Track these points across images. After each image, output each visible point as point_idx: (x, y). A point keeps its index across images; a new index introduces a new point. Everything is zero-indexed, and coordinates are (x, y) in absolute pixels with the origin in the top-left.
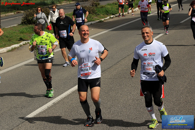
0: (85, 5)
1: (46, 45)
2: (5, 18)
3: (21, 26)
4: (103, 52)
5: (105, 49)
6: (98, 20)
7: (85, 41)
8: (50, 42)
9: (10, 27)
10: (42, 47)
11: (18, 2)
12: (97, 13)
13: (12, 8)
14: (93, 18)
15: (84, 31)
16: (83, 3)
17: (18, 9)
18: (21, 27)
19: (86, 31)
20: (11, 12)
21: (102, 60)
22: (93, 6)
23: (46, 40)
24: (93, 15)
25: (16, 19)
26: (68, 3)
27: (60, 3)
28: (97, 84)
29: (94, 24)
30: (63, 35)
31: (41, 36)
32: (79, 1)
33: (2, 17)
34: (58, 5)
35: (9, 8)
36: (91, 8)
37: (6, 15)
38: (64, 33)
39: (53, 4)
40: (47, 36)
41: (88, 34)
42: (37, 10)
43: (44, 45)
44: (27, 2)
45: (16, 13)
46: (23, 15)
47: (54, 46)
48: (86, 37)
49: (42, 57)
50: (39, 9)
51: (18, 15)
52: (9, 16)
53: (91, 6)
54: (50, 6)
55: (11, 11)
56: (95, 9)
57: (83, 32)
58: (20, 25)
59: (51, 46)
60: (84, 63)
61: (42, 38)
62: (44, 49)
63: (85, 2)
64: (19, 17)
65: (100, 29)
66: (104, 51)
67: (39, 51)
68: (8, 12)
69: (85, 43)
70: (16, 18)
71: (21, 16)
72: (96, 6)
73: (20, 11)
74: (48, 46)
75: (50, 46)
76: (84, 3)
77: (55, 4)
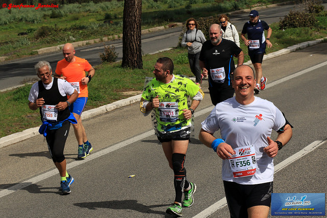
0: (297, 10)
1: (178, 101)
2: (149, 36)
3: (178, 50)
4: (282, 128)
5: (287, 123)
6: (322, 38)
7: (244, 102)
8: (186, 95)
9: (157, 52)
10: (168, 106)
11: (171, 7)
12: (319, 26)
13: (160, 18)
14: (311, 35)
15: (241, 78)
16: (291, 8)
17: (172, 20)
18: (178, 52)
19: (244, 78)
20: (159, 26)
21: (280, 146)
22: (310, 11)
23: (177, 90)
24: (311, 29)
25: (168, 38)
26: (264, 7)
27: (249, 7)
28: (264, 199)
29: (314, 45)
30: (218, 77)
31: (168, 85)
32: (285, 3)
33: (143, 35)
34: (246, 10)
35: (154, 18)
36: (308, 15)
37: (149, 31)
38: (221, 74)
39: (236, 10)
40: (179, 83)
41: (250, 85)
42: (188, 24)
43: (173, 102)
44: (188, 7)
45: (167, 26)
46: (181, 31)
47: (195, 104)
48: (245, 93)
49: (169, 127)
50: (192, 22)
51: (172, 31)
52: (155, 32)
53: (308, 13)
54: (230, 13)
55: (160, 24)
56: (316, 18)
57: (239, 82)
58: (176, 48)
59: (186, 103)
60: (241, 148)
61: (170, 87)
62: (174, 110)
63: (295, 5)
64: (174, 34)
65: (324, 56)
66: (284, 126)
67: (163, 114)
68: (153, 25)
69: (243, 104)
70: (168, 35)
71: (177, 33)
72: (317, 12)
73: (175, 23)
74: (181, 104)
75: (184, 104)
76: (294, 7)
77: (239, 9)
